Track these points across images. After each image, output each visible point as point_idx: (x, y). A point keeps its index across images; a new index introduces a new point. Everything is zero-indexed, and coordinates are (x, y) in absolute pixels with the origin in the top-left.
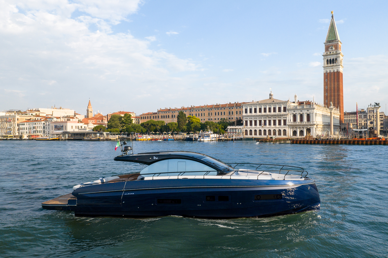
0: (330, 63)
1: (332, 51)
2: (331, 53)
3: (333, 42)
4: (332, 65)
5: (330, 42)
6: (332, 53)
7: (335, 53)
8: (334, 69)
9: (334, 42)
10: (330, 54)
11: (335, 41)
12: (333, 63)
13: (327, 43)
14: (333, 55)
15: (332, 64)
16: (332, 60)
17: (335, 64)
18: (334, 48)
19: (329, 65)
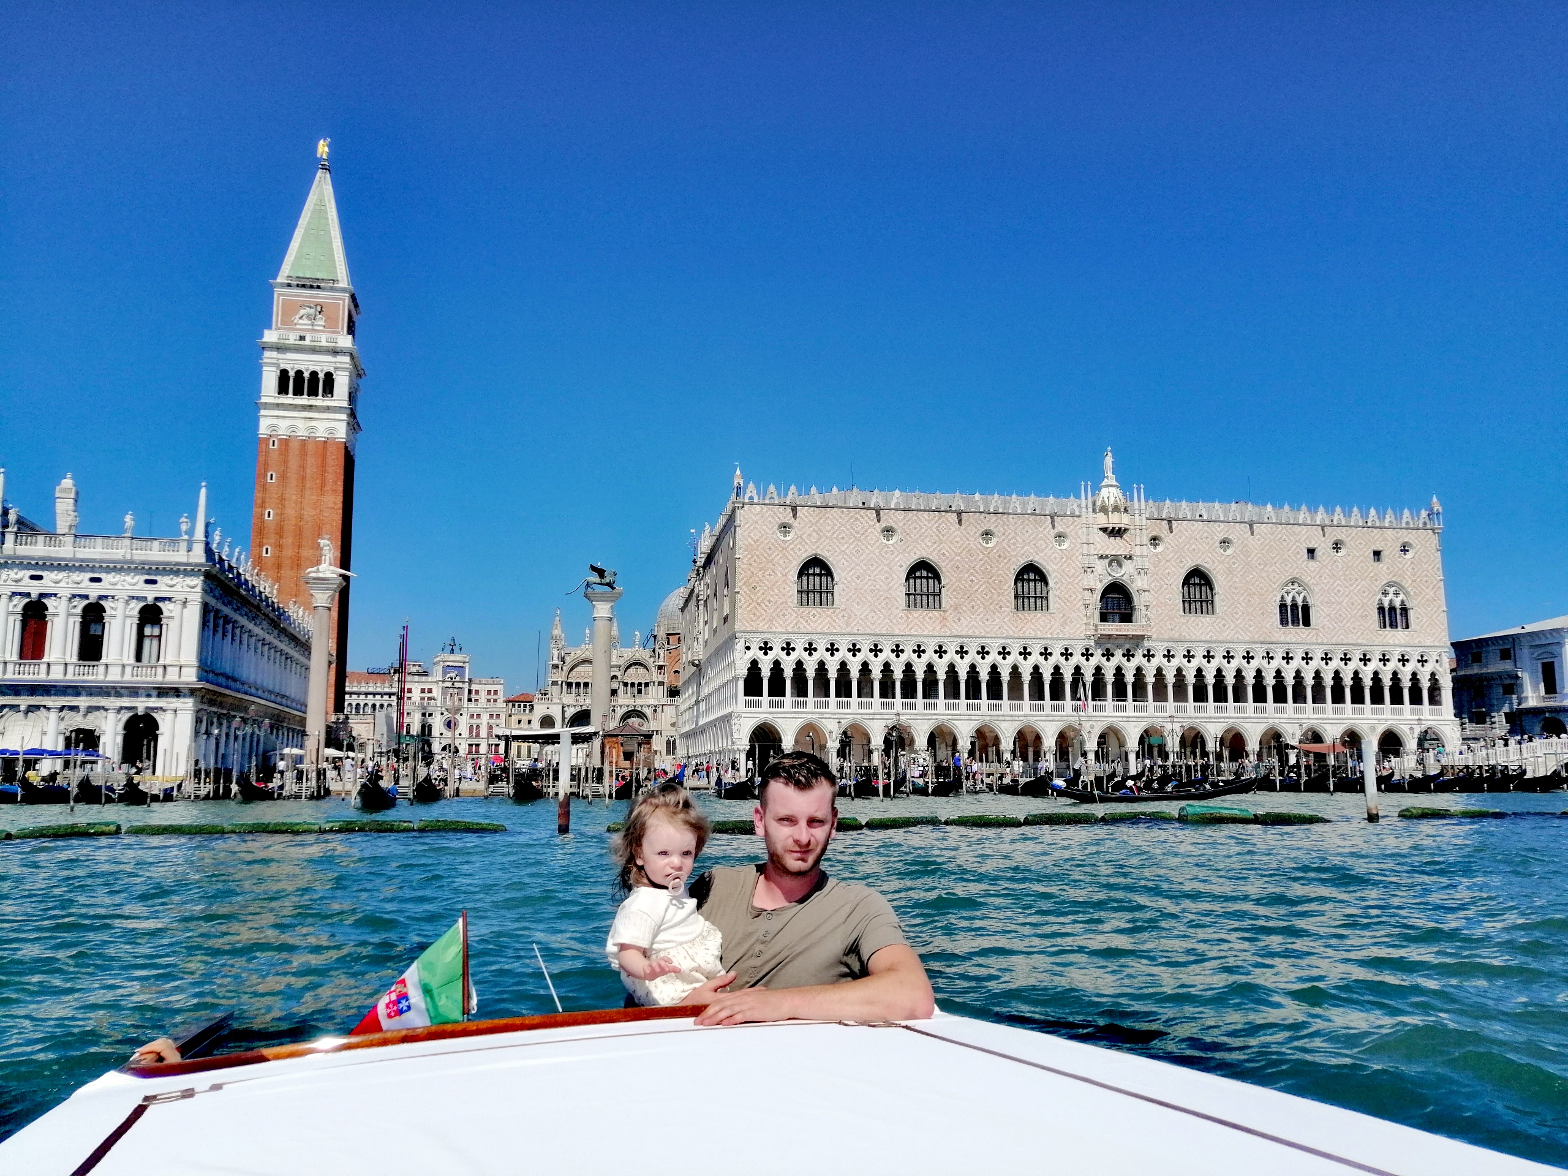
0: (298, 392)
1: (313, 330)
2: (302, 338)
3: (318, 287)
4: (304, 400)
5: (303, 286)
6: (307, 342)
7: (324, 343)
8: (313, 423)
9: (325, 289)
10: (302, 342)
11: (331, 285)
12: (313, 392)
13: (289, 285)
14: (314, 350)
15: (305, 396)
16: (306, 375)
17: (319, 401)
18: (320, 322)
19: (289, 399)
